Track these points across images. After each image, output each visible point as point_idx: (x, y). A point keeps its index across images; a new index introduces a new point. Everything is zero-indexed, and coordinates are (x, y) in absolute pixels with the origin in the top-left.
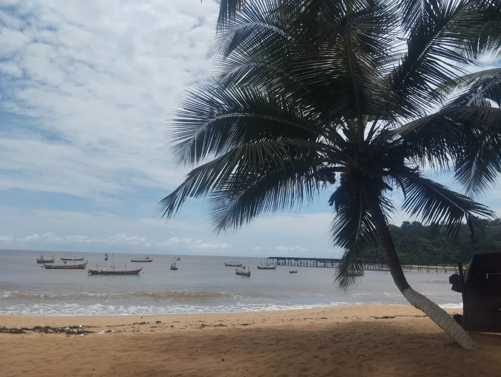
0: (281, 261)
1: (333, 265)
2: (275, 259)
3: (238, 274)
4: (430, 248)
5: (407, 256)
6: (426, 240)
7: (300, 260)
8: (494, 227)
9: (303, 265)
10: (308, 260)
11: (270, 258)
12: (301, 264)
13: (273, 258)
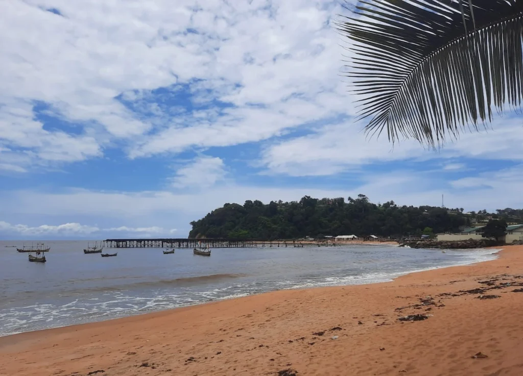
0: (121, 243)
1: (179, 245)
2: (113, 242)
3: (31, 260)
4: (268, 225)
5: (248, 233)
6: (266, 218)
7: (150, 241)
8: (322, 206)
9: (146, 246)
10: (153, 242)
11: (108, 240)
12: (144, 246)
13: (111, 241)
